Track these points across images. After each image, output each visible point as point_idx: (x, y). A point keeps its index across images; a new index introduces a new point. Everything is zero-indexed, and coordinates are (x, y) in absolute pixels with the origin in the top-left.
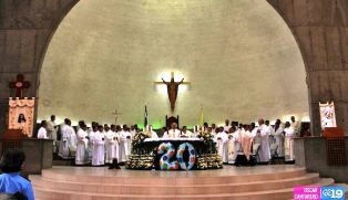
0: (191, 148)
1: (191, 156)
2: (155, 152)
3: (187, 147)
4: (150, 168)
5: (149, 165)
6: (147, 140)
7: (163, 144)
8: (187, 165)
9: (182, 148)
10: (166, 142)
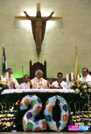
0: (63, 102)
1: (63, 113)
2: (17, 108)
3: (58, 101)
4: (10, 129)
5: (8, 124)
6: (6, 92)
7: (27, 97)
8: (58, 125)
9: (51, 102)
10: (31, 94)
